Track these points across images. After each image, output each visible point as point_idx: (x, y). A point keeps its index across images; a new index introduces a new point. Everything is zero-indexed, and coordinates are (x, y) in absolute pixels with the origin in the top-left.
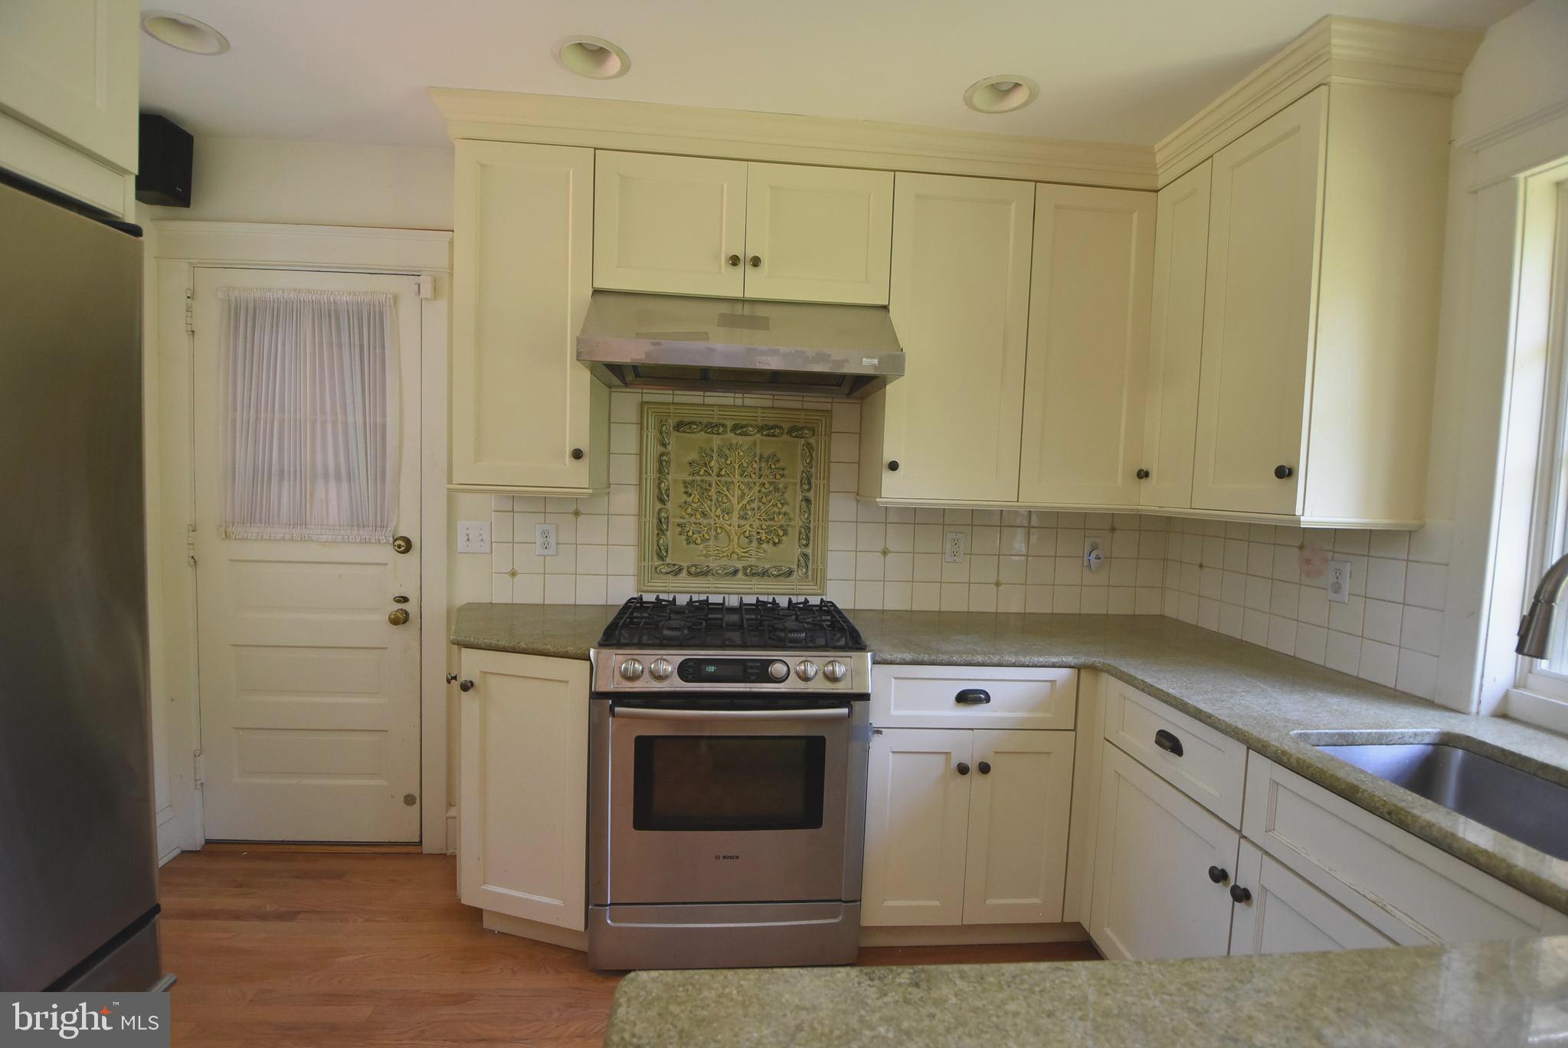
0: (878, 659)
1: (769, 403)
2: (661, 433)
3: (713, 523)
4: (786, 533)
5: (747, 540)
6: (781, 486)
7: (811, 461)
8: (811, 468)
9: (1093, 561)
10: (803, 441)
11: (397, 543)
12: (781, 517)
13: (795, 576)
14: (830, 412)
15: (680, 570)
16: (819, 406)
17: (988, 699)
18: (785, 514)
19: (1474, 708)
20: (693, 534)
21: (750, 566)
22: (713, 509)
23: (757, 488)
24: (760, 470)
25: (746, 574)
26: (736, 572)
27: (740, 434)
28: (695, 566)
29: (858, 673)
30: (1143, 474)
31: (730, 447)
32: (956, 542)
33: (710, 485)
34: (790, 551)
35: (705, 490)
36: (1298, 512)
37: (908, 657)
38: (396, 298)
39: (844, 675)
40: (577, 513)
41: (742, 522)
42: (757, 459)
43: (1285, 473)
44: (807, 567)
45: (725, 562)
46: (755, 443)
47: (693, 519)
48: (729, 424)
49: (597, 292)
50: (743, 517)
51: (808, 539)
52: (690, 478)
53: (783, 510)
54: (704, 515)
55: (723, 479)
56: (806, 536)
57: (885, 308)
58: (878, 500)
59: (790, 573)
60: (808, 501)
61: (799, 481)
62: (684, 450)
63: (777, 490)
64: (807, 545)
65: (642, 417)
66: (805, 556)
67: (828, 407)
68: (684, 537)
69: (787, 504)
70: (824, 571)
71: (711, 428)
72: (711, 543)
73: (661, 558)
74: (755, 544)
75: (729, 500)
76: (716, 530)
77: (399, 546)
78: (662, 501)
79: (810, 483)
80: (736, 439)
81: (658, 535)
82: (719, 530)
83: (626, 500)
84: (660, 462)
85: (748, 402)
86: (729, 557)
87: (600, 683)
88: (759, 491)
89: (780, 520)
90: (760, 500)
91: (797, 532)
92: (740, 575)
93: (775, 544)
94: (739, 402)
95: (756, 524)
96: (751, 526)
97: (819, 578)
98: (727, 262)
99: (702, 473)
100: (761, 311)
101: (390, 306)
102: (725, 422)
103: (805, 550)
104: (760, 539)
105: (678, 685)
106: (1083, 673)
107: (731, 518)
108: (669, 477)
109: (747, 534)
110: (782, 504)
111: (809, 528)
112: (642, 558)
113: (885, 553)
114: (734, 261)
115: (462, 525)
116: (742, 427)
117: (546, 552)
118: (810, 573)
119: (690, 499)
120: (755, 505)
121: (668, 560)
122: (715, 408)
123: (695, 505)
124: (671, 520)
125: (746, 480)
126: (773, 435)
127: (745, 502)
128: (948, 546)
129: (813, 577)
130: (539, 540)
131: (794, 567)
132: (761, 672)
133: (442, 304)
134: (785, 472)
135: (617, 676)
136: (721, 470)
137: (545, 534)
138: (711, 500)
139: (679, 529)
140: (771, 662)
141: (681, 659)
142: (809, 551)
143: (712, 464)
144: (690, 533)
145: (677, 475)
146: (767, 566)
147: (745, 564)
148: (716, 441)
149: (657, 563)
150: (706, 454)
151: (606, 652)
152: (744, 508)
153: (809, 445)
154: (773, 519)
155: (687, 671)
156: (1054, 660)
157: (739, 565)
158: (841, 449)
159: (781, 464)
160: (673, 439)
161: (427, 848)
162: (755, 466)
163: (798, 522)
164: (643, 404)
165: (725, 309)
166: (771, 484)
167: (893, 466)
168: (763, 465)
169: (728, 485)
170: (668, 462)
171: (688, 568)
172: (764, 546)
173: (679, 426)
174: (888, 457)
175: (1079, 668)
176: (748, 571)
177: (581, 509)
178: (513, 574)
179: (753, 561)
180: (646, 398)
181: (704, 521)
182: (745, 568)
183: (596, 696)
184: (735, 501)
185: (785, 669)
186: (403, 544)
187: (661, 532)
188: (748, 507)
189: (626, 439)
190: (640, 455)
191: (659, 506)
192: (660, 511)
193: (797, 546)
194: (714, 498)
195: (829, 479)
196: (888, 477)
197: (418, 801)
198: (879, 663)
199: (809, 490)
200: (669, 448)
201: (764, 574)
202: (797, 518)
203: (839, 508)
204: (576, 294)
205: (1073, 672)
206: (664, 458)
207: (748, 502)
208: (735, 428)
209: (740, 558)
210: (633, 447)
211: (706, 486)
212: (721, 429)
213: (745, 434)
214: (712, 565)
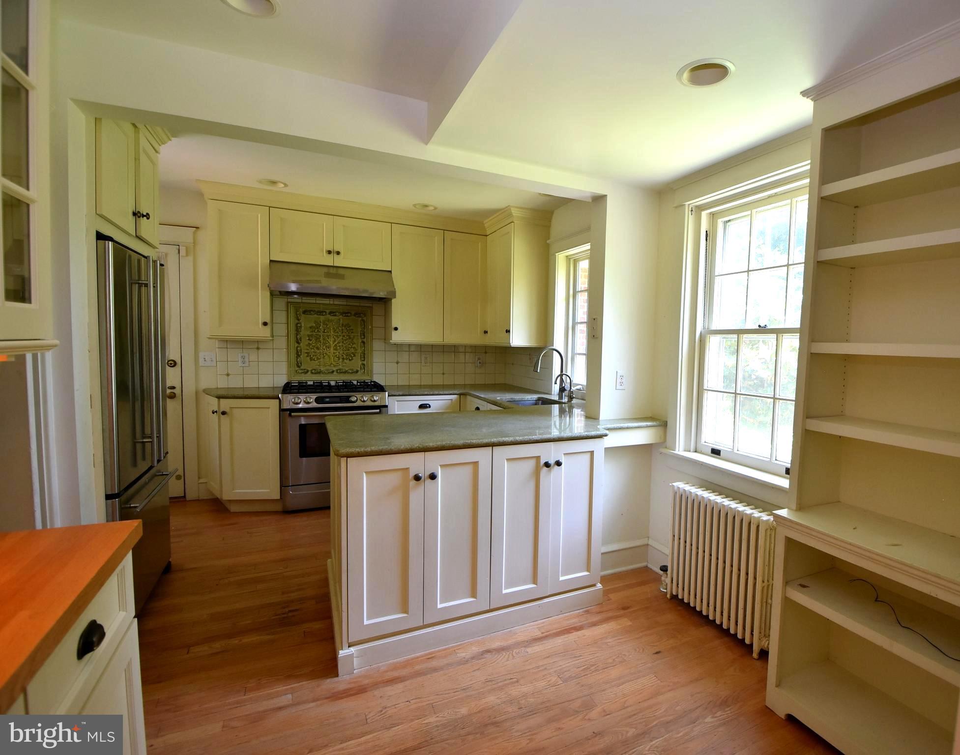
0: (390, 394)
1: (345, 303)
2: (297, 315)
3: (322, 351)
4: (355, 356)
5: (337, 359)
6: (352, 337)
7: (364, 327)
8: (365, 329)
9: (479, 364)
10: (360, 319)
11: (169, 362)
12: (352, 349)
13: (359, 373)
14: (372, 307)
15: (308, 371)
16: (367, 305)
17: (430, 407)
18: (354, 348)
19: (553, 393)
20: (313, 356)
21: (340, 369)
22: (322, 346)
23: (341, 337)
24: (342, 330)
25: (337, 372)
26: (333, 372)
27: (333, 316)
28: (315, 370)
29: (383, 398)
30: (486, 332)
31: (328, 321)
32: (426, 358)
33: (320, 336)
34: (357, 363)
35: (317, 339)
36: (511, 342)
37: (401, 393)
38: (166, 255)
39: (378, 399)
40: (258, 348)
41: (335, 351)
42: (341, 325)
43: (508, 331)
44: (364, 369)
45: (328, 368)
46: (339, 320)
47: (313, 350)
48: (328, 311)
49: (271, 261)
50: (336, 349)
51: (364, 358)
52: (311, 333)
53: (353, 346)
54: (318, 348)
55: (326, 334)
56: (363, 357)
57: (390, 272)
58: (391, 341)
59: (357, 372)
60: (363, 342)
61: (359, 334)
62: (307, 322)
63: (350, 338)
64: (364, 360)
65: (288, 309)
66: (364, 365)
67: (371, 305)
68: (308, 358)
69: (355, 344)
70: (372, 371)
71: (320, 313)
72: (321, 360)
73: (298, 366)
74: (341, 360)
75: (329, 342)
76: (323, 355)
77: (171, 364)
78: (298, 343)
79: (364, 336)
80: (331, 318)
81: (297, 357)
82: (325, 355)
83: (282, 343)
84: (297, 326)
85: (336, 303)
86: (330, 366)
87: (284, 406)
88: (342, 339)
89: (352, 350)
90: (343, 342)
91: (360, 355)
92: (335, 373)
93: (350, 360)
94: (331, 302)
95: (341, 352)
96: (339, 353)
97: (371, 373)
98: (326, 252)
99: (316, 331)
100: (341, 271)
101: (164, 258)
102: (326, 310)
103: (364, 362)
104: (343, 358)
105: (315, 405)
106: (461, 396)
107: (330, 350)
108: (301, 333)
109: (338, 356)
110: (353, 344)
111: (365, 354)
112: (289, 366)
113: (397, 363)
114: (329, 252)
115: (201, 355)
116: (334, 313)
117: (244, 365)
118: (366, 372)
119: (311, 342)
120: (341, 344)
121: (302, 368)
122: (321, 305)
123: (313, 345)
124: (303, 351)
125: (336, 334)
126: (348, 316)
127: (336, 343)
128: (423, 359)
129: (367, 373)
130: (240, 360)
131: (359, 369)
132: (347, 400)
133: (191, 258)
134: (354, 331)
135: (291, 403)
136: (325, 330)
137: (243, 357)
138: (321, 342)
139: (306, 354)
140: (350, 397)
141: (315, 397)
142: (365, 362)
143: (321, 327)
144: (312, 356)
145: (304, 332)
146: (347, 369)
147: (337, 368)
148: (322, 318)
149: (297, 369)
150: (318, 324)
151: (285, 395)
152: (336, 345)
153: (363, 320)
154: (349, 350)
155: (318, 400)
156: (451, 392)
157: (335, 369)
158: (377, 321)
159: (351, 328)
160: (303, 318)
161: (188, 497)
162: (340, 328)
163: (360, 351)
164: (288, 303)
165: (325, 270)
166: (347, 336)
167: (396, 329)
168: (344, 328)
169: (328, 336)
170: (301, 327)
171: (311, 370)
172: (345, 361)
173: (304, 312)
174: (394, 325)
175: (460, 395)
176: (339, 371)
177: (260, 346)
178: (228, 375)
179: (340, 367)
180: (289, 300)
181: (318, 351)
182: (337, 370)
183: (282, 410)
184: (332, 343)
185: (356, 398)
186: (173, 363)
187: (298, 356)
188: (337, 345)
189: (281, 317)
190: (288, 324)
191: (297, 345)
192: (297, 347)
193: (359, 360)
194: (322, 341)
195: (372, 334)
196: (394, 333)
197: (183, 478)
198: (390, 396)
199: (364, 338)
200: (301, 321)
201: (346, 372)
202: (359, 350)
203: (377, 345)
204: (262, 262)
205: (458, 396)
206: (299, 325)
207: (338, 343)
208: (330, 313)
209: (335, 366)
210: (284, 320)
211: (318, 337)
212: (324, 313)
213: (335, 316)
214: (322, 369)
